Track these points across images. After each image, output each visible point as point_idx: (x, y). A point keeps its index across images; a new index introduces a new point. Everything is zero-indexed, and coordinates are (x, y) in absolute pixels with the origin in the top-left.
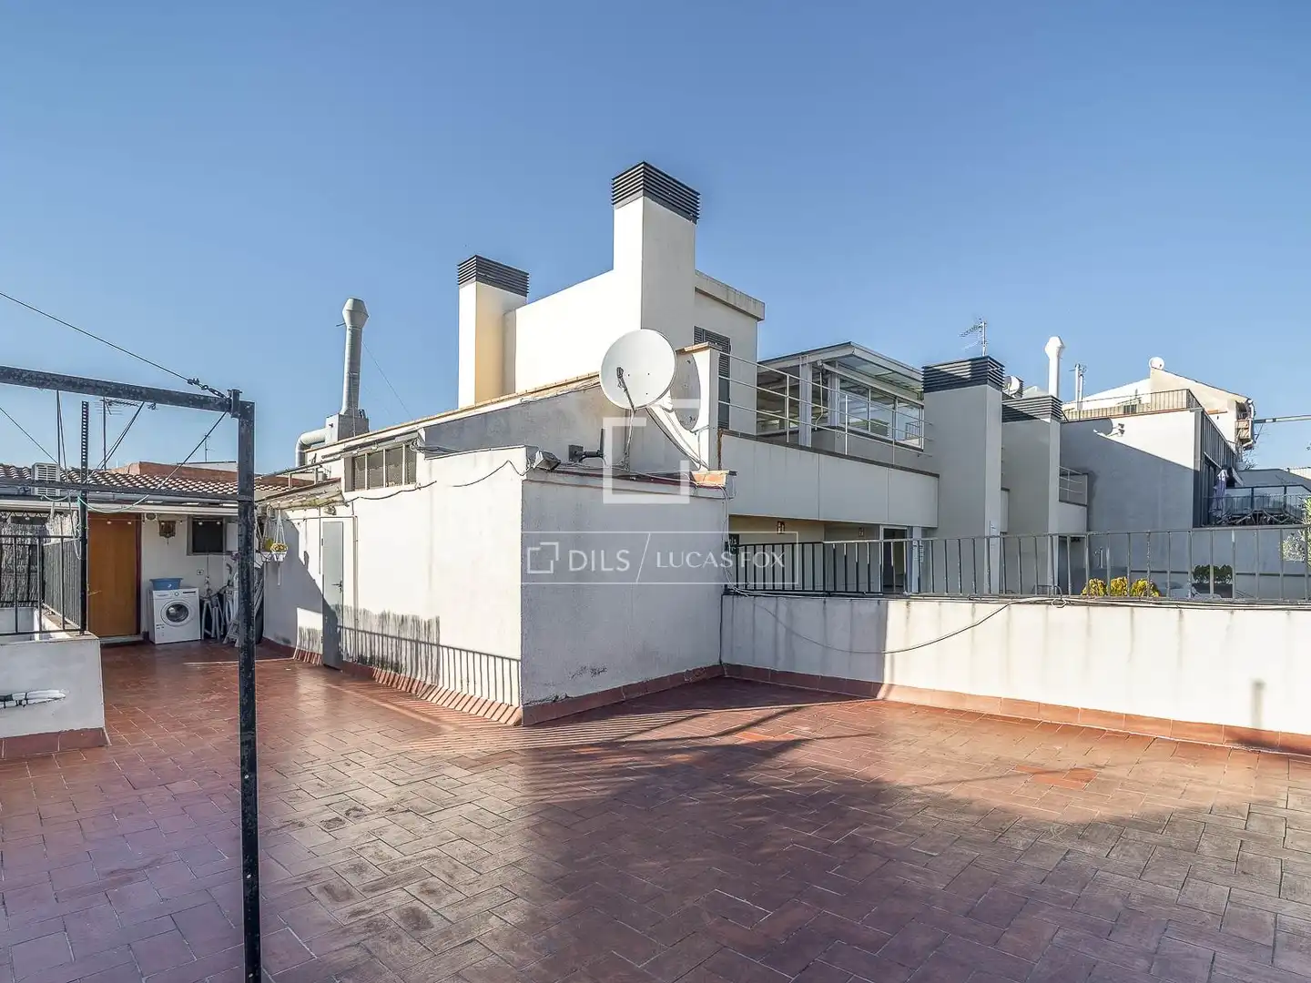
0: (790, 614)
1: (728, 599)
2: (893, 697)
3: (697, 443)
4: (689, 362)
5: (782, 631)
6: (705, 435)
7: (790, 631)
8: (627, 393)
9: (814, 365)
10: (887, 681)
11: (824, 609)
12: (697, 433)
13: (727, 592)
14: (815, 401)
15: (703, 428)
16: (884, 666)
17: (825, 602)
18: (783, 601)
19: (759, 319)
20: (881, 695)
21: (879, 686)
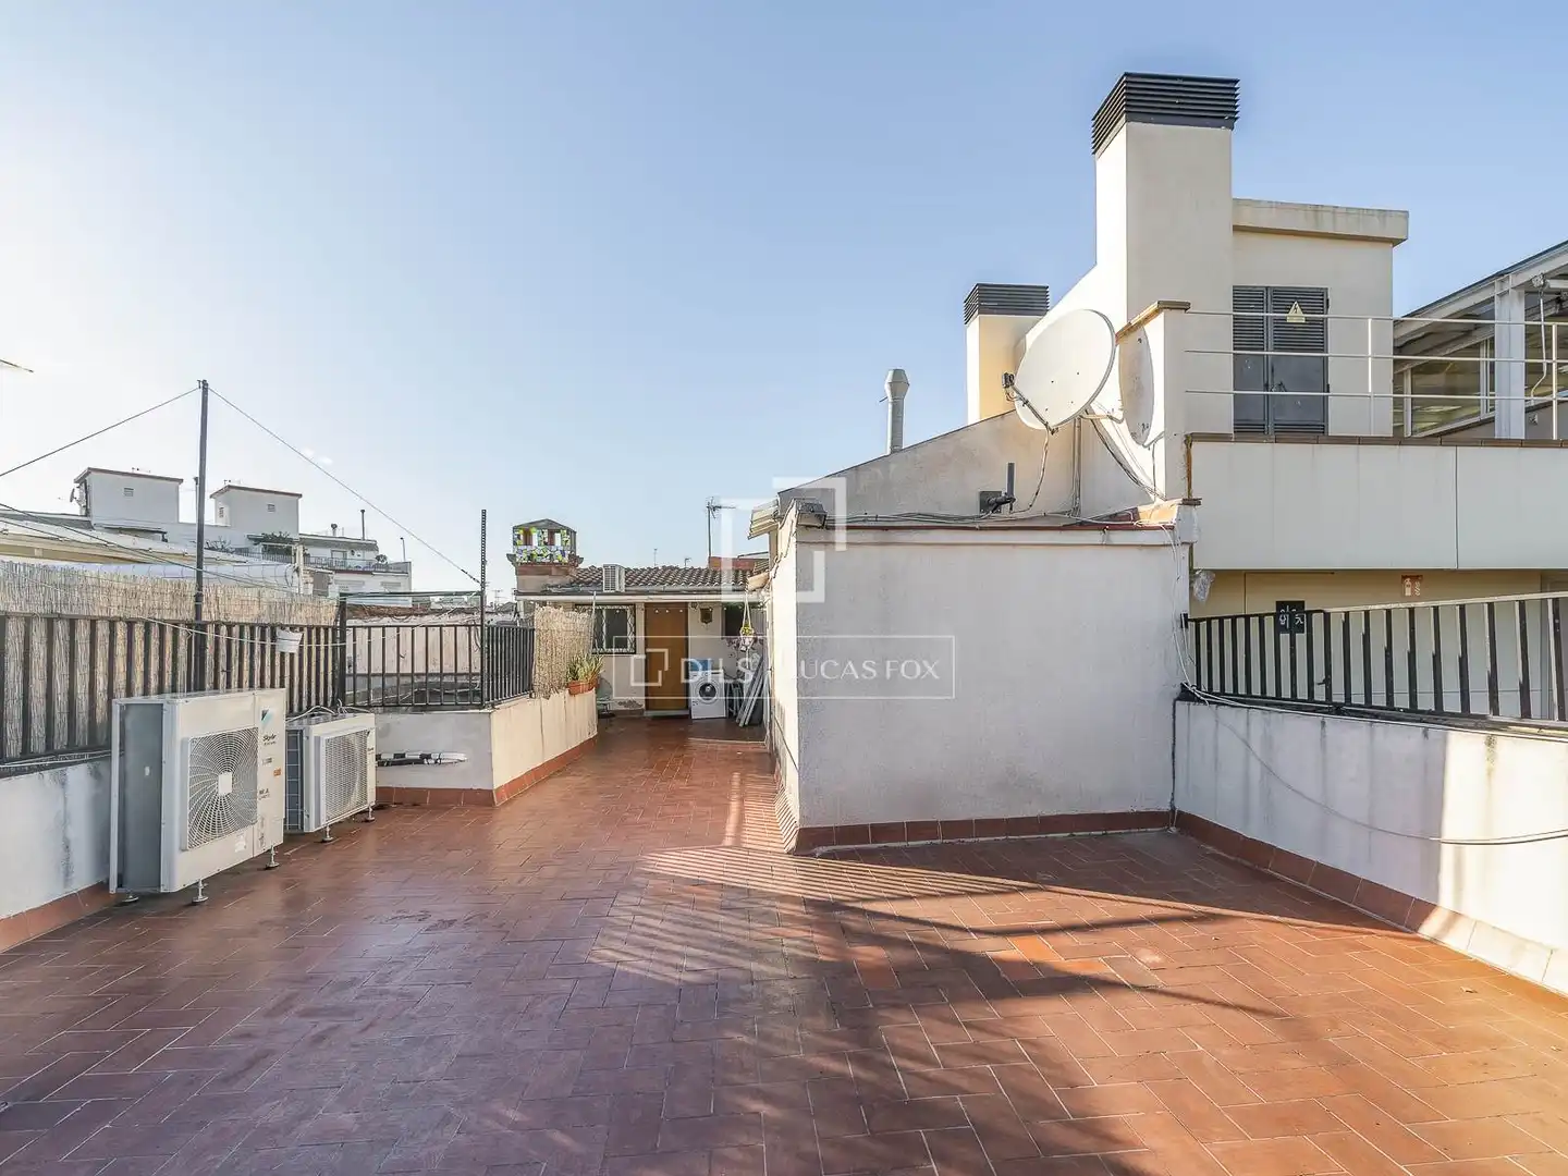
0: (1268, 742)
1: (1182, 706)
2: (1455, 941)
3: (1150, 462)
4: (1140, 340)
5: (1256, 769)
6: (1161, 446)
7: (1268, 770)
8: (1030, 407)
9: (1529, 291)
10: (1446, 901)
11: (1323, 736)
12: (1151, 447)
13: (1186, 695)
14: (1532, 352)
15: (1160, 437)
16: (1438, 870)
17: (1323, 723)
18: (1256, 715)
19: (1395, 242)
20: (1429, 929)
21: (1425, 909)
